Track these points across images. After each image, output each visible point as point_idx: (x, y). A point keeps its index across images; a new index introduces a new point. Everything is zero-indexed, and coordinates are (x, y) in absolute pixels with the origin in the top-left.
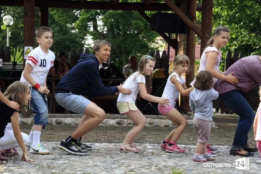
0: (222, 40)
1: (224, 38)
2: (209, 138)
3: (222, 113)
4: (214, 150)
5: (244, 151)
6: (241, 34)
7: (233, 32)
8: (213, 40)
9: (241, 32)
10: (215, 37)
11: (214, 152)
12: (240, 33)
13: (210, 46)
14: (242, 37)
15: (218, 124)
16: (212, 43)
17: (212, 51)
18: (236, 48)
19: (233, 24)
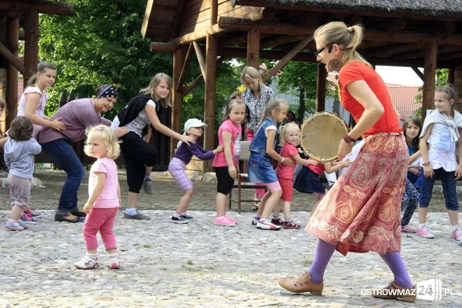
0: (47, 79)
1: (49, 76)
2: (29, 200)
3: (55, 169)
4: (35, 216)
5: (72, 215)
6: (80, 72)
7: (70, 69)
8: (36, 78)
9: (80, 70)
10: (39, 75)
11: (35, 218)
12: (78, 70)
13: (32, 86)
14: (82, 76)
15: (45, 182)
16: (34, 82)
17: (33, 93)
18: (75, 89)
19: (70, 59)
